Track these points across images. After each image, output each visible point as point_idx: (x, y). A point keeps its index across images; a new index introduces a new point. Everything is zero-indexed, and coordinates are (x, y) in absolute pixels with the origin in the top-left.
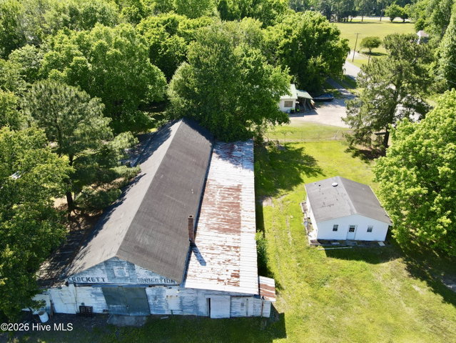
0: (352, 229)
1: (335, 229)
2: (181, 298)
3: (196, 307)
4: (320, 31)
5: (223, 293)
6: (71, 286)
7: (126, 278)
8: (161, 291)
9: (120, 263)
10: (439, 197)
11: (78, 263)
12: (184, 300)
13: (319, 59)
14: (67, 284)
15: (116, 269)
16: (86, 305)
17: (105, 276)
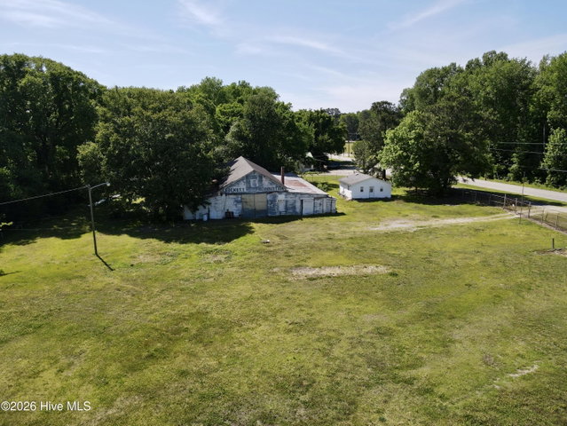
0: (371, 191)
1: (362, 191)
2: (287, 201)
3: (294, 208)
4: (324, 118)
5: (310, 195)
6: (224, 195)
7: (256, 188)
8: (275, 197)
9: (254, 177)
10: (412, 156)
11: (231, 179)
12: (289, 203)
13: (326, 136)
14: (221, 195)
15: (252, 181)
16: (230, 210)
17: (245, 187)
